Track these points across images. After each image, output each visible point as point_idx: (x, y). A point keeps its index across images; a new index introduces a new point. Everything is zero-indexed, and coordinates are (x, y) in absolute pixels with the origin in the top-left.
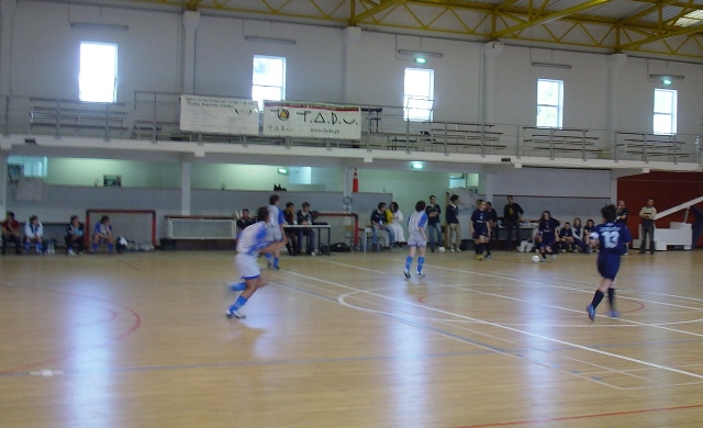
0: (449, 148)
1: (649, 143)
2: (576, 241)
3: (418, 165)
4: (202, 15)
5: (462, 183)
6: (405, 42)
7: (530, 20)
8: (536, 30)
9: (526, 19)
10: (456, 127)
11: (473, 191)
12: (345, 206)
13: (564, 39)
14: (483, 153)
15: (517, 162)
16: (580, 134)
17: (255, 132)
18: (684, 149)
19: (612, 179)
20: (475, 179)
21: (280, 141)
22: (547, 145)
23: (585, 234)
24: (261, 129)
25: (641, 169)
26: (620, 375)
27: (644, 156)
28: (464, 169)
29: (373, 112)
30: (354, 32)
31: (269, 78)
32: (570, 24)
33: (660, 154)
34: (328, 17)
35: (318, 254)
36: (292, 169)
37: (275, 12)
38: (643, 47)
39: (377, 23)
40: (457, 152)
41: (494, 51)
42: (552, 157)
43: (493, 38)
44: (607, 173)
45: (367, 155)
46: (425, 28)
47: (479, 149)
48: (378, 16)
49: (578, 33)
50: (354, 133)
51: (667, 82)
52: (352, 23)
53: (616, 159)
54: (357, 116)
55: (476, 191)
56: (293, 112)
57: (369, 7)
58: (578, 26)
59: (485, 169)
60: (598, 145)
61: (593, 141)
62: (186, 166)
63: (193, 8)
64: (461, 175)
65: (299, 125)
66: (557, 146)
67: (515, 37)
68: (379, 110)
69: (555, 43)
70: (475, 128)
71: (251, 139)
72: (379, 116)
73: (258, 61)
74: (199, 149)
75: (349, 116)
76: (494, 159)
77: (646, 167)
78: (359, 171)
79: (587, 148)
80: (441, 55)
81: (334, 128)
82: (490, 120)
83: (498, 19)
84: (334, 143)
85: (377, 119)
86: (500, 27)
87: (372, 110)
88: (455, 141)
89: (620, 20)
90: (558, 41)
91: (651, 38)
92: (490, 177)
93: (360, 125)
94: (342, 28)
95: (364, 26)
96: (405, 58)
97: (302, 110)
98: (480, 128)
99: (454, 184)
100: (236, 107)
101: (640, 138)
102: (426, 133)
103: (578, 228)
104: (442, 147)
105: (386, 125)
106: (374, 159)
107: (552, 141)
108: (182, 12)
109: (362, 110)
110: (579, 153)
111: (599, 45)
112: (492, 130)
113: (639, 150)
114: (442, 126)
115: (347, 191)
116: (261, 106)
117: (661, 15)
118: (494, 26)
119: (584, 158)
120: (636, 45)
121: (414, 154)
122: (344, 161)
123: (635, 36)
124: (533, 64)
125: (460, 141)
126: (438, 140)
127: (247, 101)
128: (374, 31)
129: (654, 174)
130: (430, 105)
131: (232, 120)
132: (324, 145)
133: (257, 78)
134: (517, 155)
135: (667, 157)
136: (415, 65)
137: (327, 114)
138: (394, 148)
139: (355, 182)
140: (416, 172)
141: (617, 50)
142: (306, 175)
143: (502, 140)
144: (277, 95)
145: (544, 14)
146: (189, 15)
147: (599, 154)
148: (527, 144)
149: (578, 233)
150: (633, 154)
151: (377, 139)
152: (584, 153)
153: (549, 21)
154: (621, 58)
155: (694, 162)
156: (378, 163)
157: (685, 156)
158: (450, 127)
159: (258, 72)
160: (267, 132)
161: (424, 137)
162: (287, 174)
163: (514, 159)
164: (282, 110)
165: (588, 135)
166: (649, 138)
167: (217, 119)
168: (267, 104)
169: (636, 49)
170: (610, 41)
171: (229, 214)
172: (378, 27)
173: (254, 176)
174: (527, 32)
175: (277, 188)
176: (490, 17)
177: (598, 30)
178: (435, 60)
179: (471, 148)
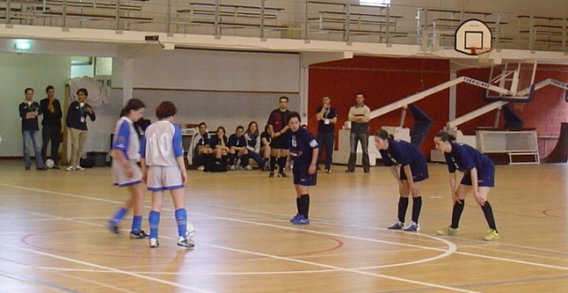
0: (69, 20)
1: (352, 17)
2: (251, 154)
3: (23, 45)
5: (88, 71)
11: (105, 82)
14: (119, 28)
15: (169, 41)
18: (400, 26)
19: (301, 67)
20: (107, 66)
22: (211, 18)
23: (262, 144)
25: (341, 53)
27: (346, 34)
28: (92, 51)
33: (367, 32)
40: (80, 26)
42: (217, 35)
47: (114, 22)
53: (307, 39)
55: (109, 82)
59: (122, 51)
60: (281, 19)
61: (276, 13)
64: (86, 59)
66: (225, 19)
76: (136, 36)
77: (348, 50)
79: (267, 22)
88: (78, 10)
92: (129, 63)
99: (77, 71)
101: (340, 9)
103: (254, 137)
104: (60, 19)
107: (217, 12)
110: (256, 31)
113: (340, 26)
119: (262, 36)
121: (17, 29)
125: (86, 11)
126: (53, 9)
129: (359, 59)
134: (168, 31)
135: (377, 37)
140: (21, 55)
143: (146, 10)
147: (284, 31)
148: (182, 15)
150: (331, 32)
152: (261, 29)
155: (413, 43)
157: (401, 36)
163: (163, 37)
165: (267, 4)
166: (353, 9)
179: (100, 22)
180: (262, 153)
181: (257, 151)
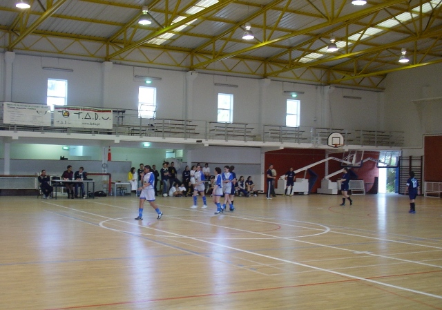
0: (165, 134)
1: (283, 132)
2: (241, 190)
3: (147, 145)
4: (16, 54)
5: (173, 155)
6: (139, 71)
7: (214, 58)
8: (217, 64)
9: (212, 57)
10: (170, 122)
11: (180, 160)
12: (103, 169)
13: (234, 70)
14: (185, 138)
15: (206, 143)
16: (243, 126)
17: (49, 125)
18: (304, 135)
19: (261, 153)
20: (181, 153)
21: (64, 130)
22: (224, 133)
23: (246, 186)
24: (52, 123)
25: (279, 147)
26: (267, 267)
27: (281, 139)
28: (175, 147)
29: (120, 113)
30: (108, 65)
31: (57, 92)
32: (238, 60)
33: (290, 138)
34: (93, 56)
35: (87, 198)
36: (72, 147)
37: (61, 52)
38: (281, 74)
39: (122, 59)
40: (170, 136)
41: (192, 76)
42: (226, 140)
43: (191, 69)
44: (259, 150)
45: (116, 139)
46: (151, 62)
47: (184, 135)
48: (123, 55)
49: (242, 66)
50: (108, 125)
51: (294, 95)
52: (107, 59)
53: (264, 141)
54: (111, 115)
55: (182, 160)
56: (72, 112)
57: (118, 50)
58: (242, 62)
59: (187, 147)
60: (254, 132)
61: (251, 130)
62: (7, 145)
63: (11, 50)
64: (172, 151)
65: (75, 120)
66: (230, 133)
67: (205, 68)
68: (124, 112)
69: (229, 72)
70: (181, 123)
71: (47, 129)
72: (123, 115)
73: (50, 82)
74: (15, 135)
75: (105, 115)
76: (192, 141)
77: (281, 146)
78: (111, 148)
79: (247, 134)
80: (161, 79)
81: (97, 122)
82: (190, 118)
83: (195, 59)
84: (96, 131)
85: (122, 117)
86: (196, 62)
87: (119, 112)
88: (169, 130)
89: (267, 58)
90: (230, 71)
91: (285, 70)
92: (190, 152)
93: (112, 121)
94: (101, 62)
95: (115, 61)
96: (139, 80)
97: (77, 112)
98: (184, 123)
99: (168, 155)
100: (37, 109)
101: (278, 128)
102: (152, 125)
103: (242, 182)
104: (161, 134)
105: (128, 120)
106: (121, 141)
107: (226, 130)
108: (4, 52)
109: (114, 111)
110: (243, 138)
111: (254, 73)
112: (191, 123)
113: (278, 136)
114: (161, 121)
115: (105, 160)
116: (52, 108)
117: (290, 56)
118: (192, 61)
119: (245, 140)
120: (276, 74)
121: (144, 138)
122: (102, 142)
123: (275, 68)
124: (215, 84)
125: (172, 130)
126: (159, 130)
127: (44, 106)
128: (120, 64)
129: (286, 150)
130: (154, 109)
131: (35, 117)
132: (90, 133)
133: (49, 92)
134: (206, 138)
135: (294, 140)
136: (144, 85)
137: (92, 114)
138: (132, 134)
139: (109, 155)
140: (146, 148)
141: (265, 76)
142: (80, 151)
143: (197, 130)
144: (62, 102)
145: (222, 54)
146: (8, 54)
147: (254, 138)
148: (212, 132)
149: (242, 185)
150: (274, 138)
151: (122, 129)
152: (245, 137)
153: (224, 59)
154: (267, 81)
155: (309, 142)
156: (123, 143)
157: (304, 140)
158: (166, 122)
159: (51, 89)
160: (56, 125)
161: (150, 128)
162: (68, 150)
163: (204, 141)
164: (65, 111)
165: (247, 126)
166: (283, 128)
167: (26, 116)
168: (56, 108)
169: (276, 76)
170: (261, 71)
171: (33, 174)
172: (123, 62)
173: (48, 151)
174: (211, 66)
175: (62, 159)
176: (190, 56)
177: (254, 65)
178: (157, 82)
179: (178, 135)
180: (246, 190)
181: (244, 188)
